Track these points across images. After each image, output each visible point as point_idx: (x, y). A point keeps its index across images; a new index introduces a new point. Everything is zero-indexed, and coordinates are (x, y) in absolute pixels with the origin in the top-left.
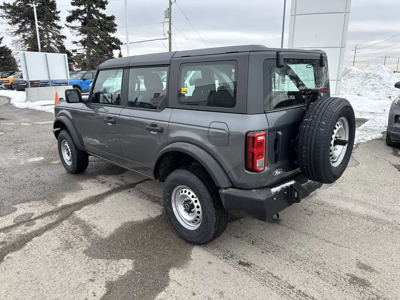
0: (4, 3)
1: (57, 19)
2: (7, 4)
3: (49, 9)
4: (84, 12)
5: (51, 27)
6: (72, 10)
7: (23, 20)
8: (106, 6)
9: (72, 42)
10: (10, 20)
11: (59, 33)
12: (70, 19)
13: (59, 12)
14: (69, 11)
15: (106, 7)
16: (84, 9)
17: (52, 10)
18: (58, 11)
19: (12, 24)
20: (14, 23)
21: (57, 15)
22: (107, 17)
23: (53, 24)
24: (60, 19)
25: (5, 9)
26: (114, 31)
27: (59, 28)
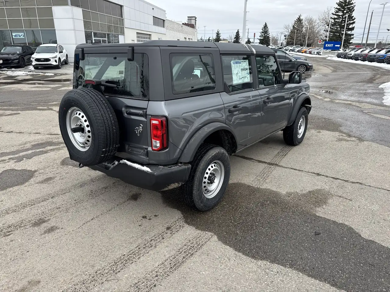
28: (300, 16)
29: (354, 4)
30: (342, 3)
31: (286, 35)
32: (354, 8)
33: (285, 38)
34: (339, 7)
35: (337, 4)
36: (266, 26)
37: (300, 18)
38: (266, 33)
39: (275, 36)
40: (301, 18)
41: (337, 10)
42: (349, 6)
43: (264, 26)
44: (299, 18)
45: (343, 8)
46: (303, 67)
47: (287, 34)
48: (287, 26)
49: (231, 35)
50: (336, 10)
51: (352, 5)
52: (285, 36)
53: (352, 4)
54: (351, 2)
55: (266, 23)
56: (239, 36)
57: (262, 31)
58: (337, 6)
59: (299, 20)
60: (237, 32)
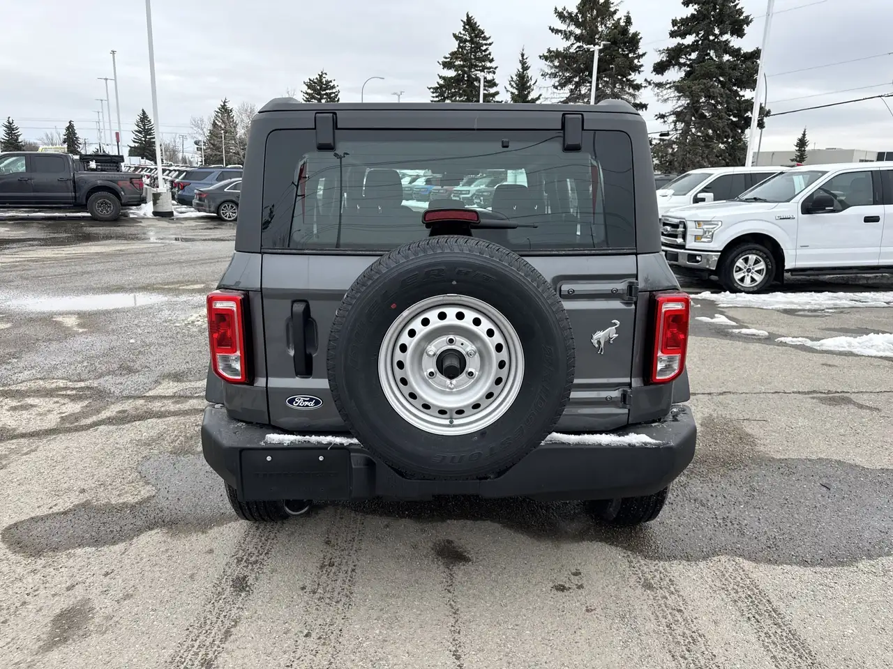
0: (549, 50)
1: (636, 69)
2: (553, 51)
3: (624, 51)
4: (693, 48)
5: (622, 88)
6: (666, 49)
7: (577, 79)
8: (746, 29)
9: (656, 115)
10: (555, 81)
11: (634, 98)
12: (660, 68)
13: (644, 54)
14: (660, 51)
15: (745, 32)
16: (693, 43)
17: (630, 52)
18: (641, 53)
19: (559, 88)
20: (562, 85)
21: (639, 62)
22: (744, 53)
23: (628, 80)
24: (642, 69)
25: (552, 61)
26: (752, 84)
27: (638, 87)
28: (225, 102)
29: (337, 89)
30: (315, 83)
31: (199, 141)
32: (337, 95)
33: (197, 148)
34: (309, 91)
35: (307, 85)
36: (144, 118)
37: (225, 105)
38: (150, 134)
39: (168, 142)
40: (229, 106)
41: (308, 97)
42: (328, 91)
43: (141, 118)
44: (224, 107)
45: (319, 94)
46: (228, 206)
47: (202, 138)
48: (199, 122)
49: (51, 134)
50: (306, 95)
51: (334, 91)
52: (196, 143)
53: (333, 87)
54: (332, 84)
55: (143, 110)
56: (76, 138)
57: (137, 128)
58: (305, 88)
59: (225, 110)
60: (68, 128)
